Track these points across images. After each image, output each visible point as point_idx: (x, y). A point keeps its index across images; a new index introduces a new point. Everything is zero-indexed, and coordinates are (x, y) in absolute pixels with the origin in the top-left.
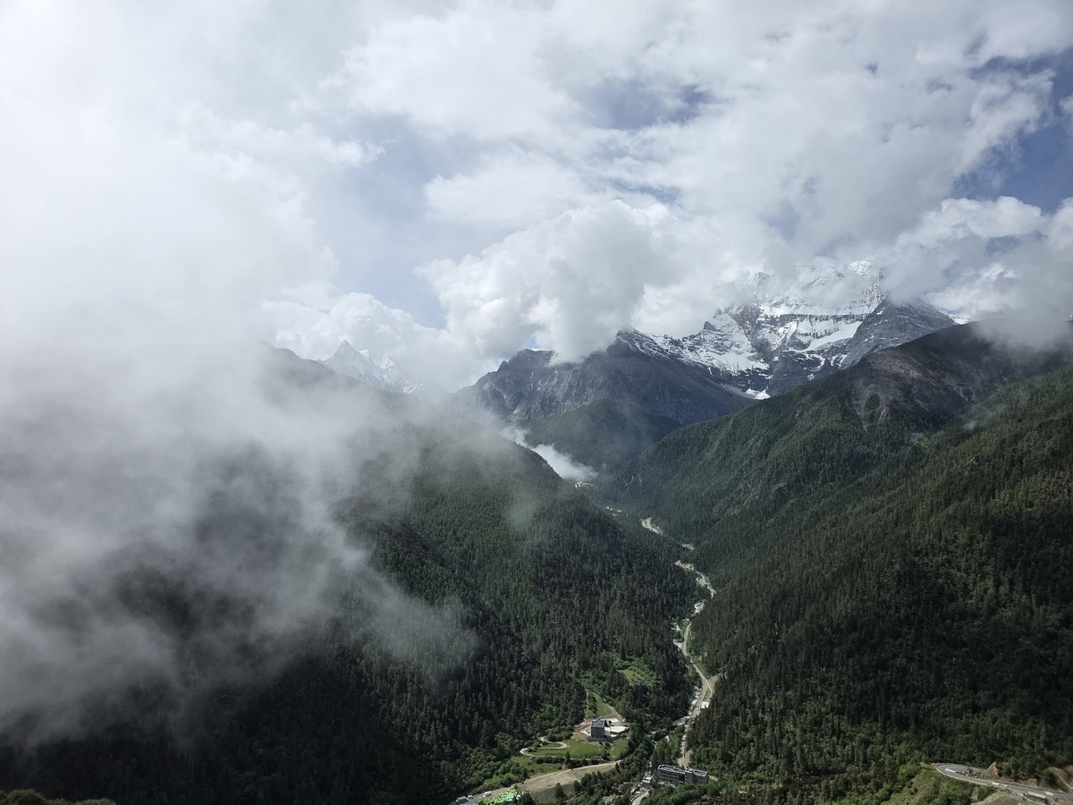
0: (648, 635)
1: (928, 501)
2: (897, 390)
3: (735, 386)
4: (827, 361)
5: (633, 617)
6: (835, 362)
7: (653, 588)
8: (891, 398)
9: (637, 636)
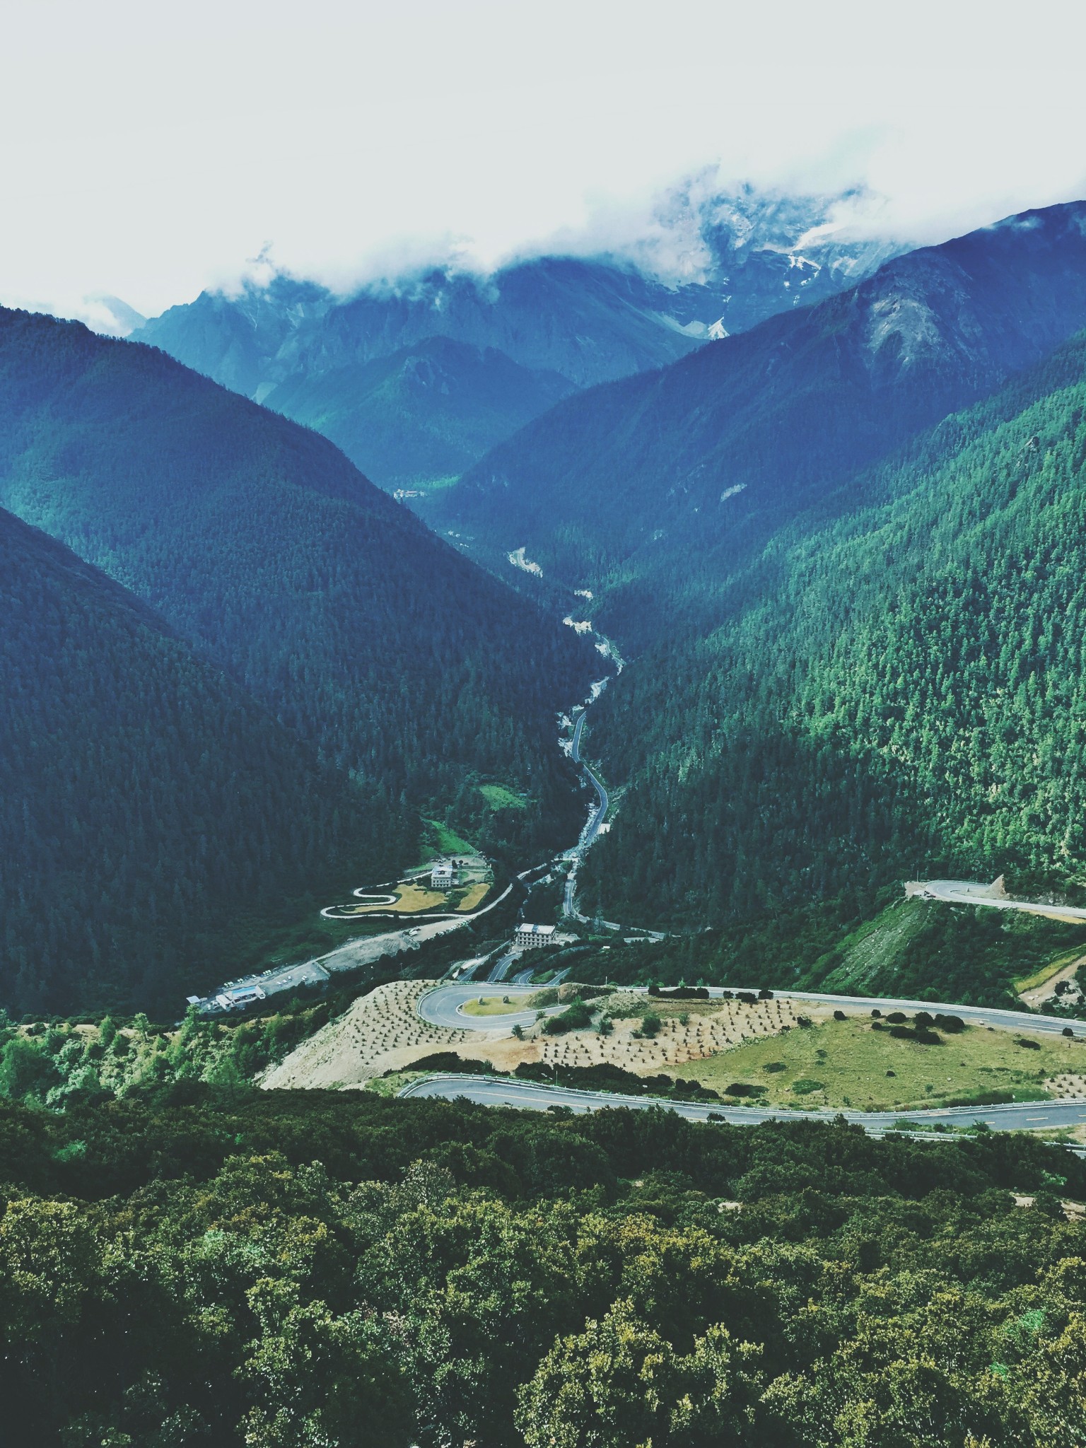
0: (520, 734)
1: (956, 508)
2: (930, 324)
3: (669, 314)
4: (825, 270)
5: (496, 710)
6: (838, 272)
7: (529, 662)
8: (919, 338)
9: (503, 736)
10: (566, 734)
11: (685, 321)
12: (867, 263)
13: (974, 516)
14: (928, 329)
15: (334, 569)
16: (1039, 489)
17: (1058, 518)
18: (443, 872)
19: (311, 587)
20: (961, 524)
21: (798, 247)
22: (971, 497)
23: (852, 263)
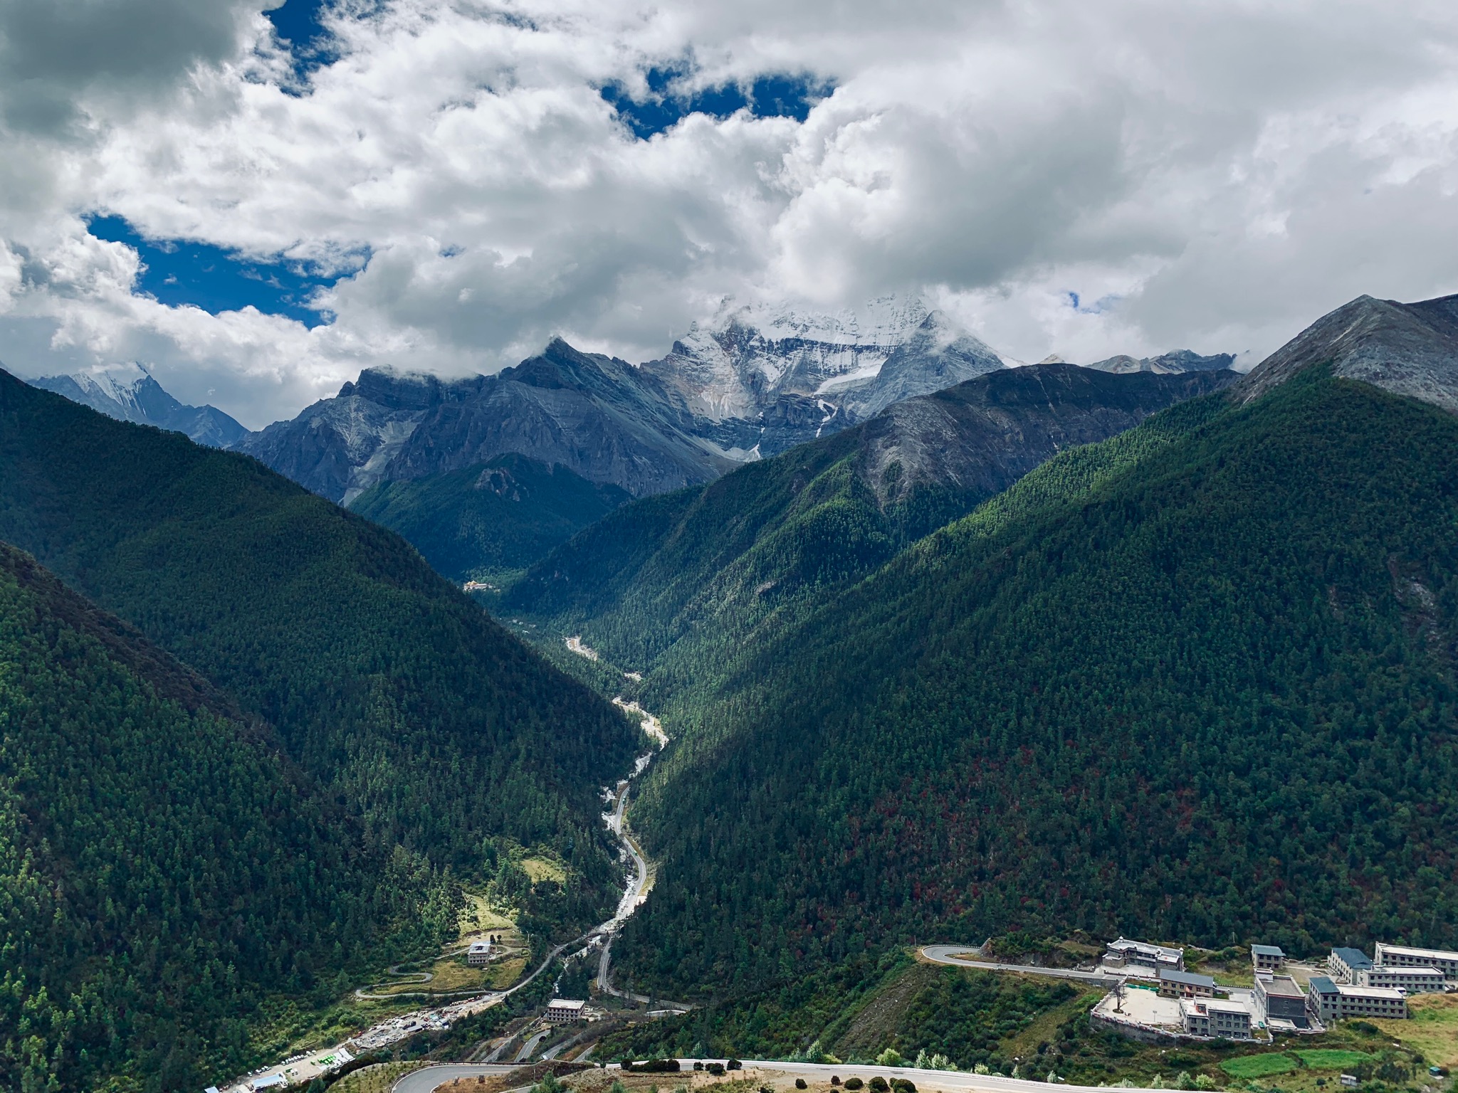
0: (564, 808)
2: (924, 456)
3: (714, 441)
4: (841, 411)
5: (542, 784)
6: (851, 412)
7: (578, 739)
8: (916, 466)
9: (547, 810)
10: (610, 808)
11: (727, 447)
12: (875, 407)
13: (963, 612)
14: (923, 459)
15: (397, 654)
16: (1015, 590)
17: (1031, 614)
18: (480, 948)
19: (373, 671)
20: (952, 619)
21: (819, 392)
22: (960, 596)
23: (863, 406)
